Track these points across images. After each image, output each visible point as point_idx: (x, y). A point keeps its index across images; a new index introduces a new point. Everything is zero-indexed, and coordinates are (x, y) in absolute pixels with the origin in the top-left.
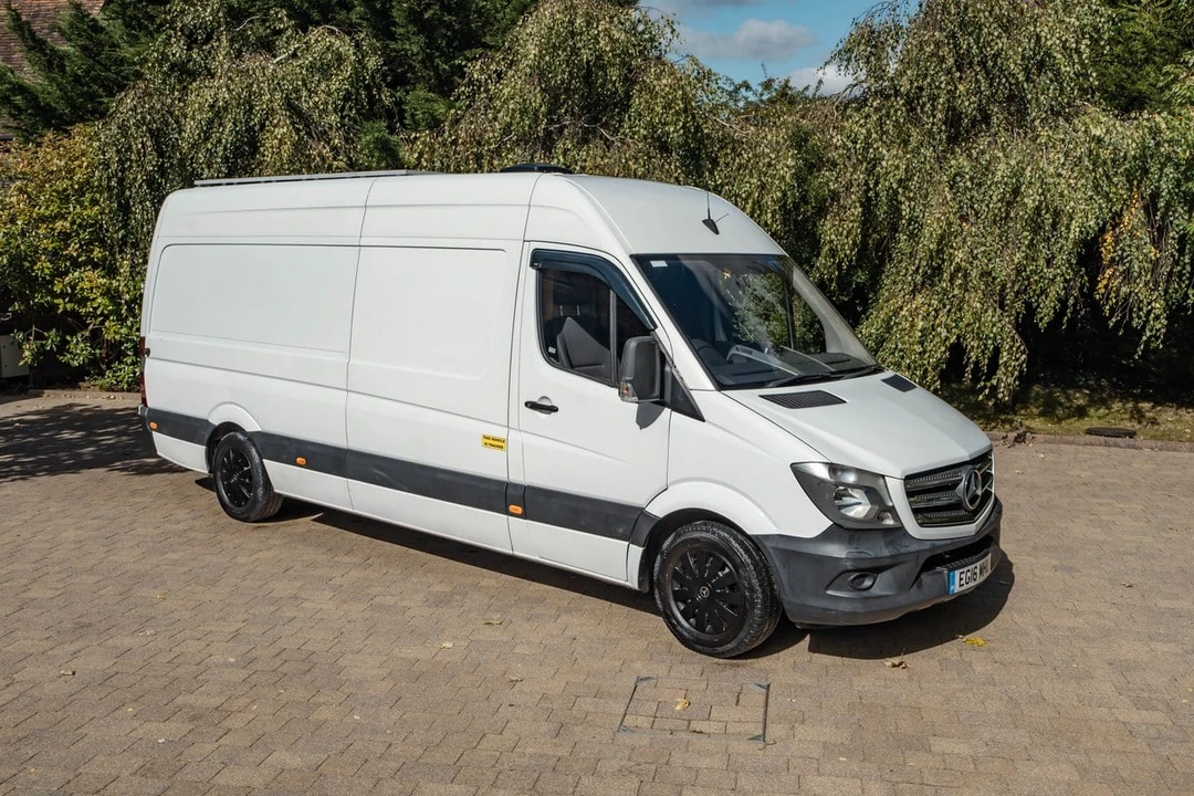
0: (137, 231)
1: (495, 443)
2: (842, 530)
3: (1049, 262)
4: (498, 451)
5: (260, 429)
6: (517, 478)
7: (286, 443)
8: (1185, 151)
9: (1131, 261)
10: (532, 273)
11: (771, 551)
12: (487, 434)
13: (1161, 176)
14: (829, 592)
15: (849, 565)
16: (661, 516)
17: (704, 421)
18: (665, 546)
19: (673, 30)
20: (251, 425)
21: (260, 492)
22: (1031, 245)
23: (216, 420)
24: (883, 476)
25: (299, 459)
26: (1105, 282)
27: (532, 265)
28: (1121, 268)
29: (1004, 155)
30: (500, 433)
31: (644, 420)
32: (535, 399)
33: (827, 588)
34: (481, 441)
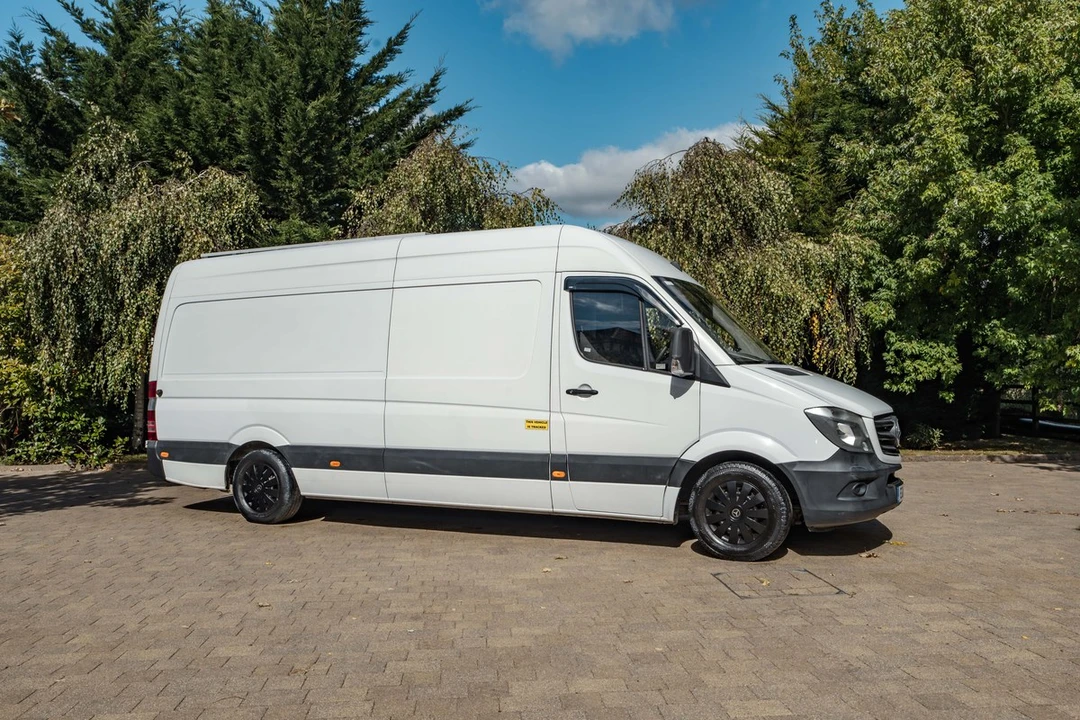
0: (58, 325)
1: (540, 425)
2: (845, 454)
3: (784, 334)
4: (541, 431)
5: (288, 444)
6: (559, 448)
7: (318, 451)
8: (861, 261)
9: (833, 334)
10: (567, 295)
11: (794, 474)
12: (530, 419)
13: (849, 276)
14: (840, 499)
15: (854, 477)
16: (697, 461)
17: (728, 386)
18: (698, 484)
19: (508, 172)
20: (278, 441)
21: (287, 496)
22: (773, 323)
23: (239, 440)
24: (861, 416)
25: (332, 463)
26: (818, 351)
27: (566, 288)
28: (827, 339)
29: (749, 262)
30: (544, 416)
31: (677, 392)
32: (576, 387)
33: (838, 495)
34: (524, 425)
